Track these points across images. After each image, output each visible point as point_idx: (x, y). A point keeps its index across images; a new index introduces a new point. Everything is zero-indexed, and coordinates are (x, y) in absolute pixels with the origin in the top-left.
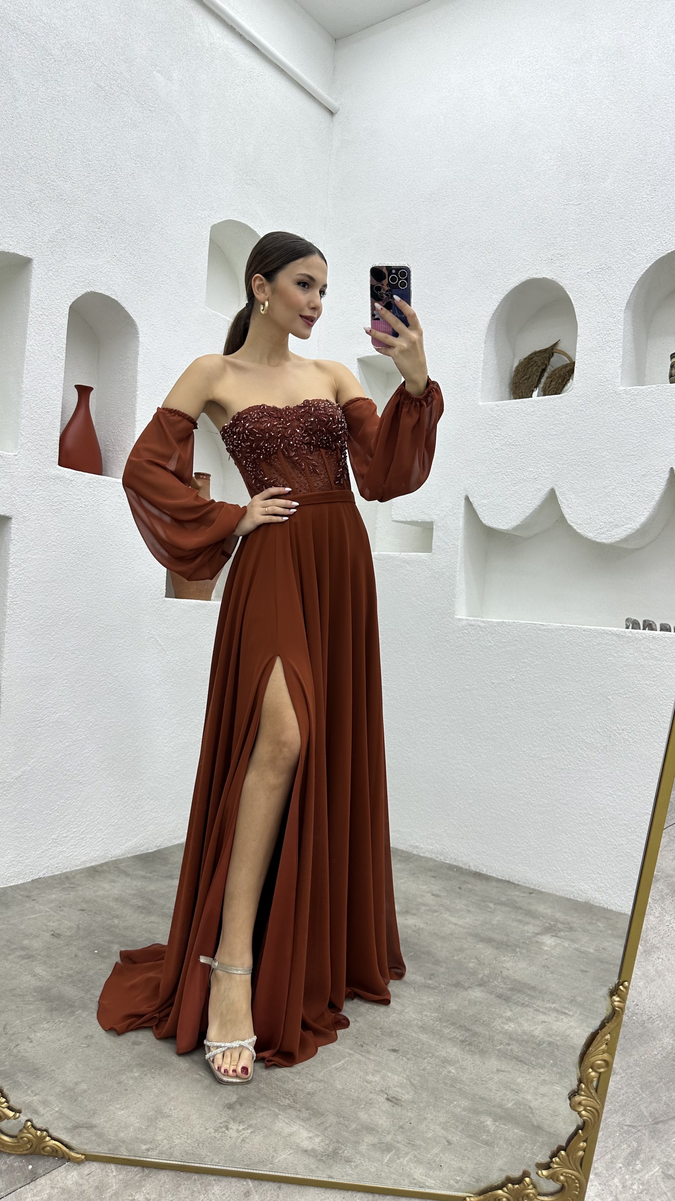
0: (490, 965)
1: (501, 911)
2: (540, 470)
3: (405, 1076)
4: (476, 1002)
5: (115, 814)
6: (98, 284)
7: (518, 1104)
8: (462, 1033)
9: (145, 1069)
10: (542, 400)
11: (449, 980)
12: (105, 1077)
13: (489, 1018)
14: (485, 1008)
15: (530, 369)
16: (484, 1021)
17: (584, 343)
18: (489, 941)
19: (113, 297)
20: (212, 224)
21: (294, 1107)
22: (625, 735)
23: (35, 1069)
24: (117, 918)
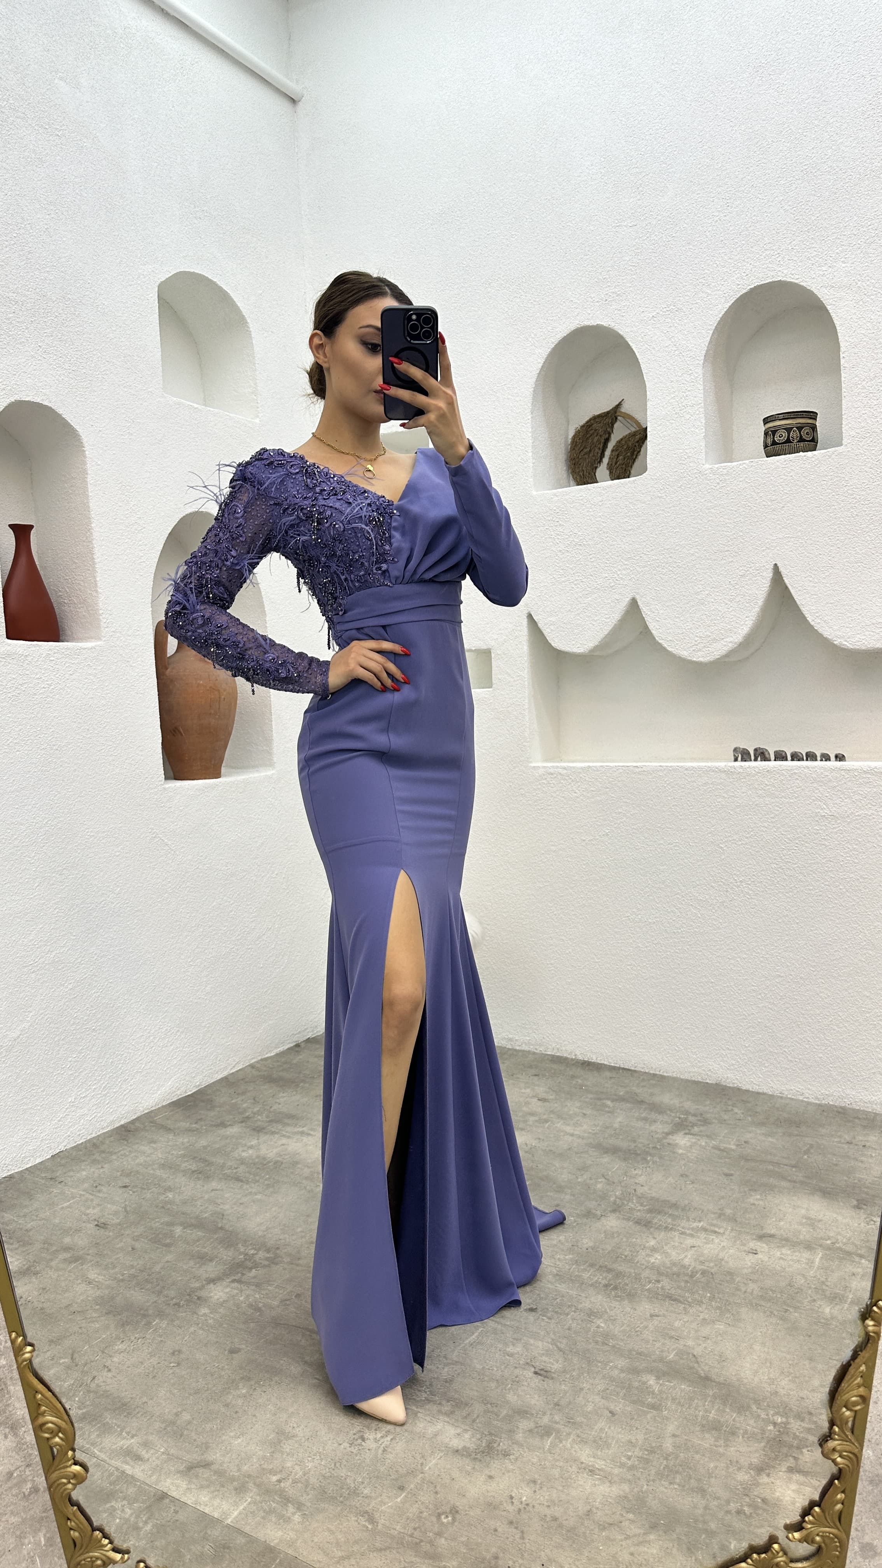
0: (620, 1183)
1: (621, 1110)
2: (617, 573)
3: (550, 1340)
4: (613, 1234)
7: (680, 1353)
8: (604, 1275)
9: (252, 1382)
10: (610, 486)
11: (577, 1209)
12: (209, 1401)
13: (631, 1251)
14: (624, 1240)
15: (590, 440)
16: (626, 1256)
17: (654, 411)
18: (614, 1151)
19: (46, 403)
20: (160, 280)
21: (433, 1401)
22: (744, 888)
23: (122, 1404)
24: (170, 1191)
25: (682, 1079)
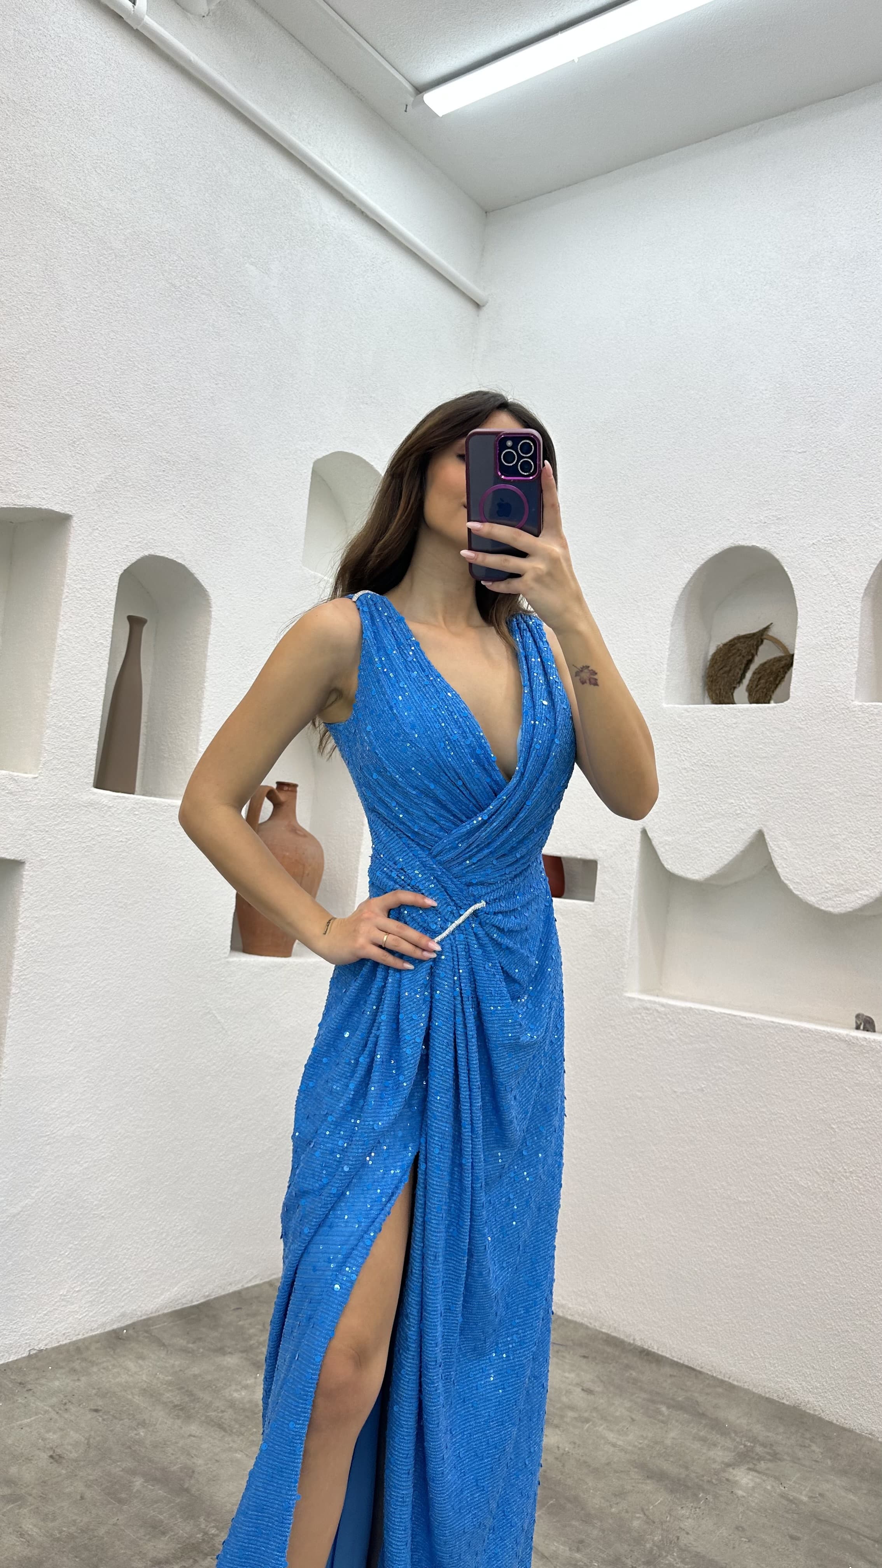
0: (662, 1524)
1: (677, 1421)
2: (743, 803)
5: (148, 1256)
6: (159, 544)
10: (747, 710)
15: (731, 660)
17: (805, 638)
18: (660, 1477)
19: (179, 561)
20: (316, 458)
22: (853, 1180)
24: (144, 1427)
25: (754, 1393)
